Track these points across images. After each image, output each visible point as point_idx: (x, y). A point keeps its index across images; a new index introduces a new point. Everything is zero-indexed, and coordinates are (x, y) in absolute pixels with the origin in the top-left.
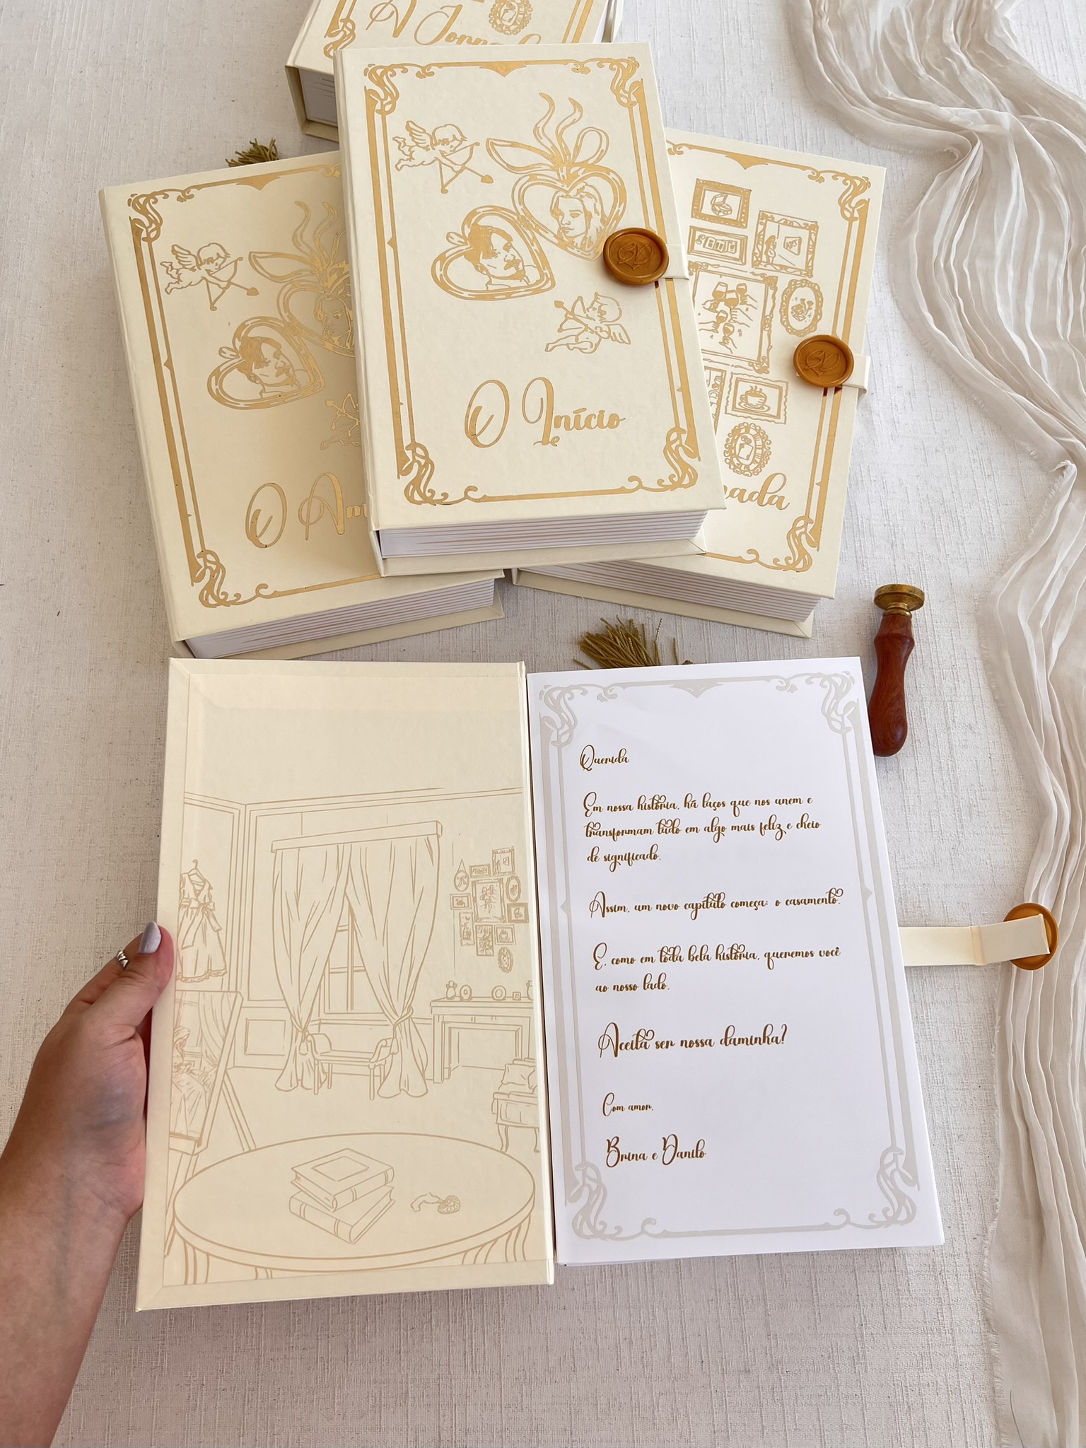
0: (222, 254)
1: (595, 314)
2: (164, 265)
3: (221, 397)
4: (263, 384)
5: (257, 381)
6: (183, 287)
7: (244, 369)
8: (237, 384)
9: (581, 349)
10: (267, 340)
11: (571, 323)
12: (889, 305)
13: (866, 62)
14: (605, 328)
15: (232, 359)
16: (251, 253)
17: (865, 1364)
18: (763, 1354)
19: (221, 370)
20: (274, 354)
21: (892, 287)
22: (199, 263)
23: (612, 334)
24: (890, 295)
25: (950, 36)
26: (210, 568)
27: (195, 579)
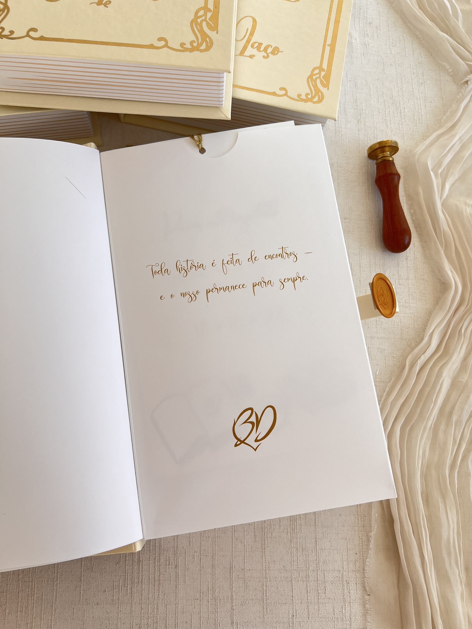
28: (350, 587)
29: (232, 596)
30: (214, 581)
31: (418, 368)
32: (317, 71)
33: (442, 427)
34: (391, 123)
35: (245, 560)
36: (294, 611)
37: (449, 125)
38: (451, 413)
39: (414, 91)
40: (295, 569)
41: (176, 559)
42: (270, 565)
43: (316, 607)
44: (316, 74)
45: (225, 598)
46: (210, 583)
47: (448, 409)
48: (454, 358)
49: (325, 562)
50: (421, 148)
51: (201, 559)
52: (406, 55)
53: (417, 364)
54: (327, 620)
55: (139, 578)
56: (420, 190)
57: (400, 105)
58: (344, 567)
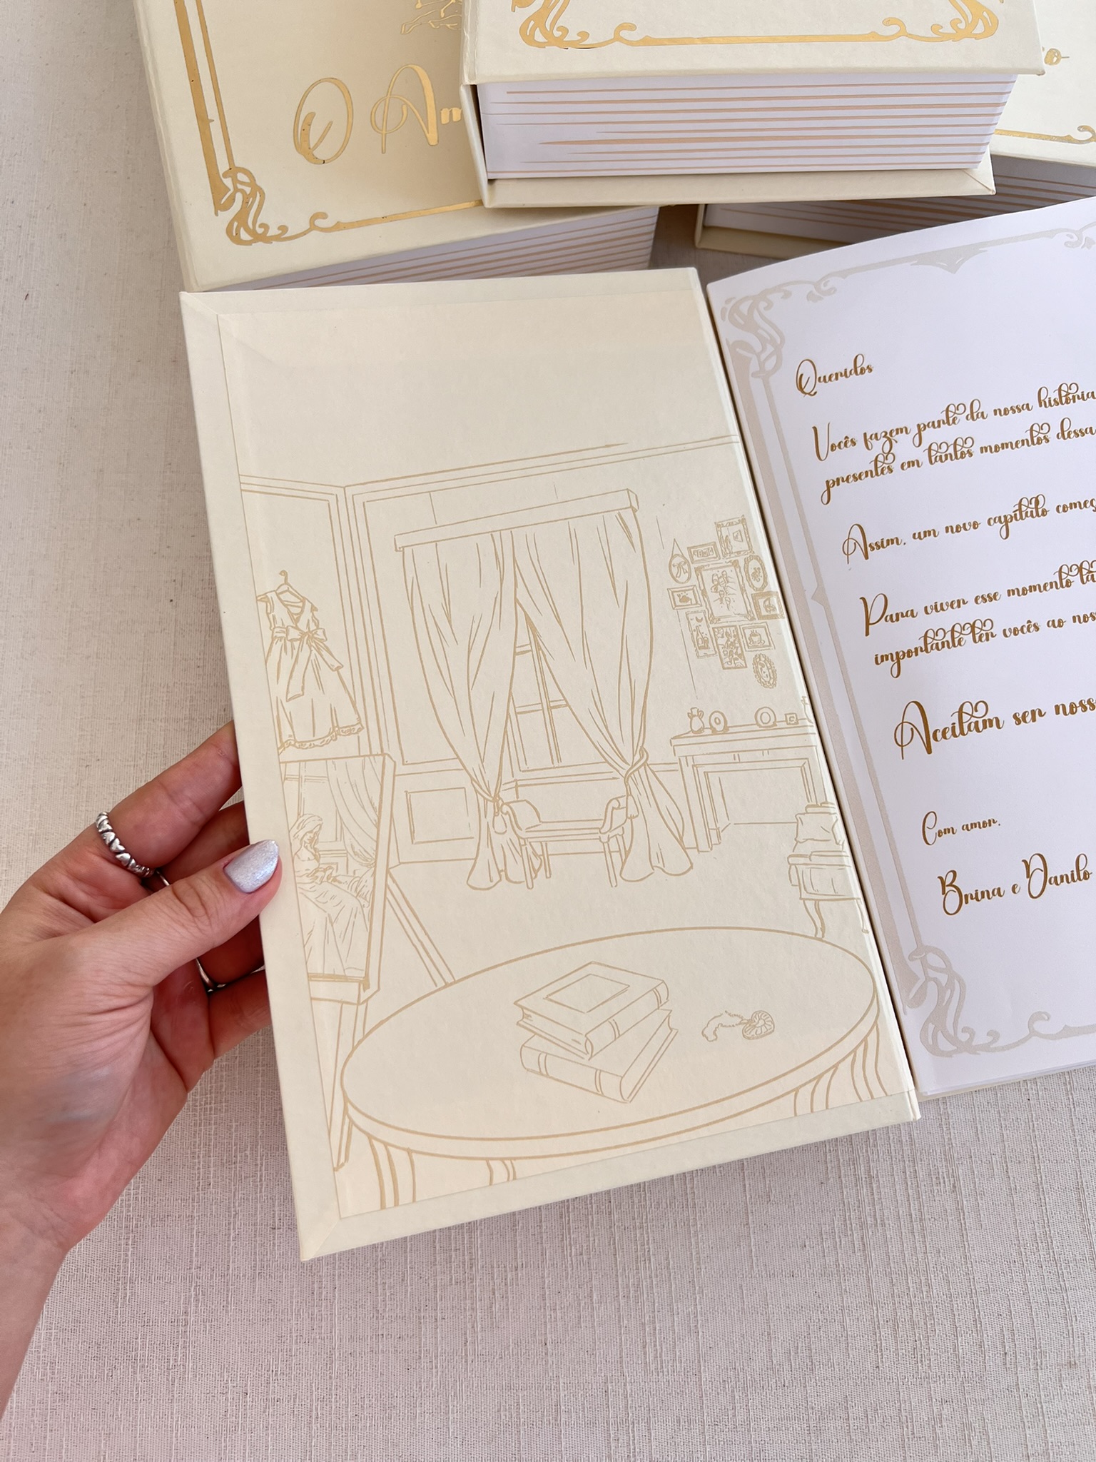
26: (241, 191)
27: (219, 207)
41: (951, 1171)
51: (1009, 1171)
55: (875, 1216)
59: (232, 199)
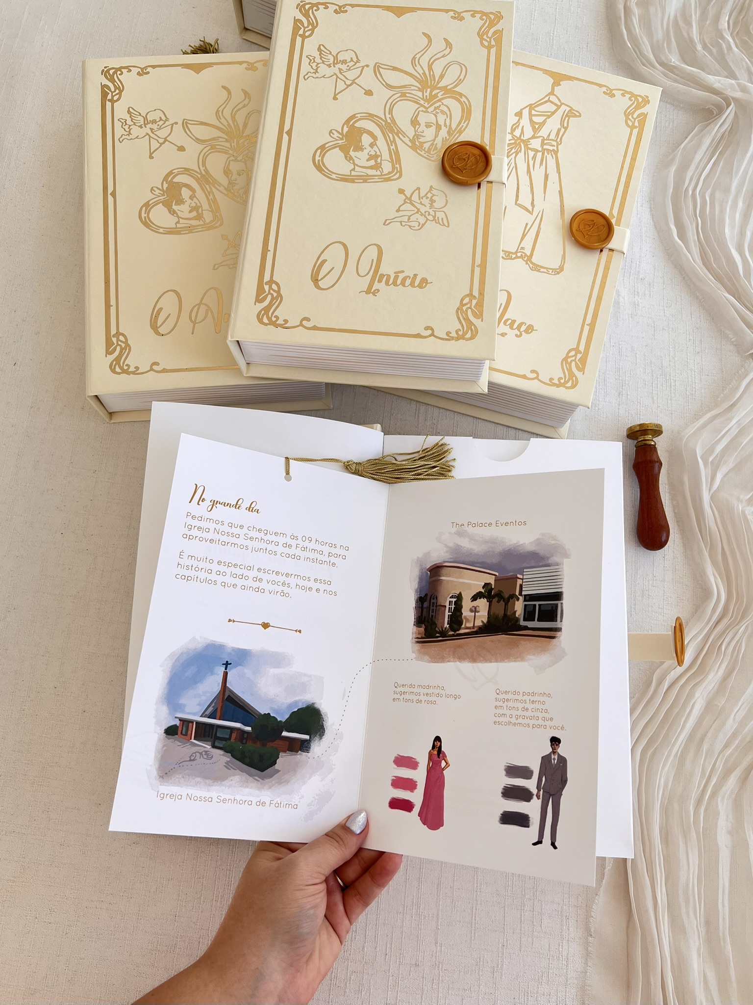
0: (164, 118)
1: (426, 201)
2: (120, 121)
3: (147, 223)
4: (178, 217)
5: (175, 215)
6: (131, 139)
7: (167, 205)
8: (160, 216)
9: (410, 226)
10: (187, 186)
11: (408, 206)
12: (646, 218)
13: (659, 35)
14: (432, 213)
15: (160, 196)
16: (184, 120)
17: (501, 973)
18: (430, 956)
19: (150, 203)
20: (190, 196)
21: (651, 204)
22: (146, 122)
23: (436, 218)
24: (649, 210)
25: (724, 24)
26: (120, 345)
27: (108, 352)
28: (570, 923)
29: (438, 915)
30: (420, 895)
31: (666, 685)
32: (573, 353)
33: (690, 756)
34: (658, 398)
35: (455, 878)
36: (505, 941)
37: (727, 404)
38: (702, 740)
39: (689, 361)
40: (509, 895)
42: (482, 886)
43: (530, 940)
44: (572, 356)
45: (430, 916)
46: (415, 897)
47: (699, 736)
48: (710, 677)
49: (544, 891)
50: (691, 430)
52: (682, 318)
53: (666, 681)
54: (541, 956)
56: (686, 479)
57: (670, 378)
58: (565, 900)
59: (115, 349)
